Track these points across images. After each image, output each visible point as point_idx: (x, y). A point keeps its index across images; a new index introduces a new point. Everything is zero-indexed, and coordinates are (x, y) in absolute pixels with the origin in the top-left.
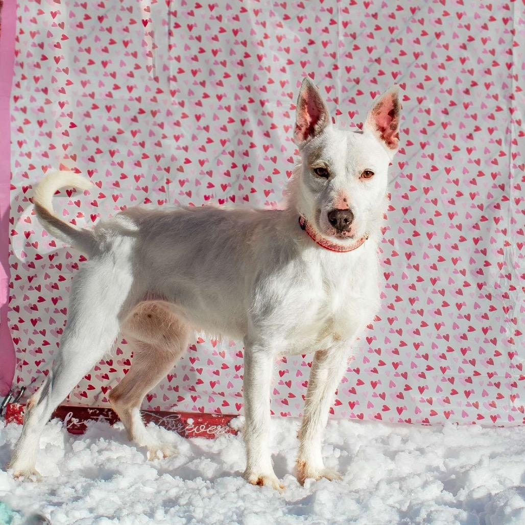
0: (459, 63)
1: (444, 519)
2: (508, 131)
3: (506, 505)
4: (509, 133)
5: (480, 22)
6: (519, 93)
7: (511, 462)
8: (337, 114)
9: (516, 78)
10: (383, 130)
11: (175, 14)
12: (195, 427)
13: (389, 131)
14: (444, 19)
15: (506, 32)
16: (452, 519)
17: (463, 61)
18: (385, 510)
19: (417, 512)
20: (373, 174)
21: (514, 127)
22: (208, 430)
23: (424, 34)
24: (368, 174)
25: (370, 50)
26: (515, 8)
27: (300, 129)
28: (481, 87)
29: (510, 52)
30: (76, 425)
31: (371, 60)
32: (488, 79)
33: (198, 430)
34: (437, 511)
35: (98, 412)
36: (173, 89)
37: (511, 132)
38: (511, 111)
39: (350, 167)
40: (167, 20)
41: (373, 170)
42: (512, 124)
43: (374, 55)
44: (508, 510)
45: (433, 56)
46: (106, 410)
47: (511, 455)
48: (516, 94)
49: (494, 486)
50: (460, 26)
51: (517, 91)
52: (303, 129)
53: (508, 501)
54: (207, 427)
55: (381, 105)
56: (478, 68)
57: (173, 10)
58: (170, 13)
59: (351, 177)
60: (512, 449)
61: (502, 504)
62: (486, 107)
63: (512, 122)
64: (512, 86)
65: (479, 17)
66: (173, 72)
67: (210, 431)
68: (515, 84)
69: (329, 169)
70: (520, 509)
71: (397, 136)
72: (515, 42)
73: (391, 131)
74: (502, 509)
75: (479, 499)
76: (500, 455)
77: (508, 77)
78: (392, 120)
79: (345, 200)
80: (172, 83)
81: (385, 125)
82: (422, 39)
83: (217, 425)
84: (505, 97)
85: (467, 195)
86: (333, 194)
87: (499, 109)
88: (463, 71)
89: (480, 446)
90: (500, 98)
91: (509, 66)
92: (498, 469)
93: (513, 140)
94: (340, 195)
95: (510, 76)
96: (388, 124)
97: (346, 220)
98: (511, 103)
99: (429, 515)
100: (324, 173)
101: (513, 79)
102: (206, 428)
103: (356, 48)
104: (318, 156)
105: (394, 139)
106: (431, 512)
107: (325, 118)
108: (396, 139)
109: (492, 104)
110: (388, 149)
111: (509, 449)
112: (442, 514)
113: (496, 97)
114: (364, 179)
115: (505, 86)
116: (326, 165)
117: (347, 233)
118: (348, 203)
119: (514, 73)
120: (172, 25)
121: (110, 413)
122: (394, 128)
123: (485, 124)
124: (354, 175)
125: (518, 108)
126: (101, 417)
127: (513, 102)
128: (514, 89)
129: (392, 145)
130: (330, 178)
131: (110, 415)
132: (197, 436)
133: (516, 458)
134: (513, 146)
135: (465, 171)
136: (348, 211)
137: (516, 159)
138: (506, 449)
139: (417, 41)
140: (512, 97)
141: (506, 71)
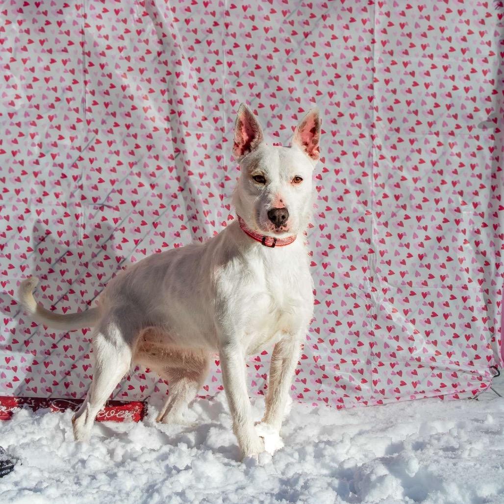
0: (328, 97)
1: (319, 486)
2: (370, 155)
3: (372, 472)
4: (371, 157)
5: (345, 62)
6: (380, 122)
7: (376, 437)
8: (223, 141)
9: (377, 109)
10: (306, 144)
11: (89, 54)
12: (106, 412)
13: (311, 145)
14: (314, 59)
15: (368, 69)
16: (326, 486)
17: (331, 95)
18: (269, 479)
19: (296, 481)
20: (302, 179)
21: (375, 152)
22: (117, 415)
23: (297, 72)
24: (297, 180)
25: (251, 86)
26: (375, 49)
27: (238, 146)
28: (346, 118)
29: (371, 87)
30: (4, 412)
31: (252, 95)
32: (353, 110)
33: (108, 415)
34: (313, 479)
35: (22, 400)
36: (88, 119)
37: (372, 156)
38: (373, 137)
39: (283, 174)
40: (82, 59)
41: (302, 176)
42: (374, 149)
43: (255, 91)
44: (373, 478)
45: (305, 91)
46: (30, 399)
47: (377, 432)
48: (377, 123)
49: (360, 459)
50: (328, 65)
51: (377, 120)
52: (241, 146)
53: (373, 469)
54: (117, 412)
55: (305, 123)
56: (344, 101)
57: (87, 51)
58: (84, 53)
59: (285, 182)
60: (378, 427)
61: (369, 472)
62: (351, 135)
63: (373, 147)
64: (373, 116)
65: (345, 57)
66: (89, 104)
67: (119, 415)
68: (376, 114)
69: (266, 177)
70: (383, 476)
71: (318, 149)
72: (375, 78)
73: (313, 145)
74: (368, 477)
75: (349, 469)
76: (368, 432)
77: (370, 109)
78: (313, 136)
79: (281, 201)
80: (88, 113)
81: (308, 140)
82: (296, 77)
83: (125, 410)
84: (367, 126)
85: (335, 210)
86: (271, 196)
87: (362, 136)
88: (331, 104)
89: (351, 425)
90: (363, 127)
91: (371, 99)
92: (366, 444)
93: (374, 162)
94: (277, 197)
95: (372, 108)
96: (310, 139)
97: (283, 217)
98: (372, 131)
99: (306, 483)
100: (261, 179)
101: (374, 110)
102: (115, 414)
103: (239, 84)
104: (256, 166)
105: (315, 152)
106: (308, 480)
107: (259, 136)
108: (317, 151)
109: (356, 132)
110: (311, 159)
111: (375, 427)
112: (317, 482)
113: (359, 126)
114: (294, 184)
115: (367, 116)
116: (263, 173)
117: (284, 228)
118: (284, 203)
119: (375, 105)
120: (87, 64)
121: (33, 401)
122: (315, 142)
123: (350, 149)
124: (287, 180)
125: (378, 135)
126: (25, 404)
127: (374, 129)
128: (375, 118)
129: (314, 157)
130: (266, 184)
131: (33, 403)
132: (108, 419)
133: (380, 435)
134: (375, 168)
135: (333, 189)
136: (285, 209)
137: (377, 179)
138: (372, 427)
139: (291, 79)
140: (373, 126)
141: (368, 104)
